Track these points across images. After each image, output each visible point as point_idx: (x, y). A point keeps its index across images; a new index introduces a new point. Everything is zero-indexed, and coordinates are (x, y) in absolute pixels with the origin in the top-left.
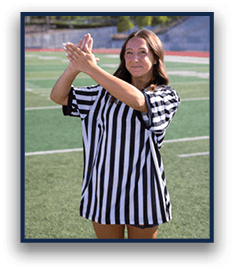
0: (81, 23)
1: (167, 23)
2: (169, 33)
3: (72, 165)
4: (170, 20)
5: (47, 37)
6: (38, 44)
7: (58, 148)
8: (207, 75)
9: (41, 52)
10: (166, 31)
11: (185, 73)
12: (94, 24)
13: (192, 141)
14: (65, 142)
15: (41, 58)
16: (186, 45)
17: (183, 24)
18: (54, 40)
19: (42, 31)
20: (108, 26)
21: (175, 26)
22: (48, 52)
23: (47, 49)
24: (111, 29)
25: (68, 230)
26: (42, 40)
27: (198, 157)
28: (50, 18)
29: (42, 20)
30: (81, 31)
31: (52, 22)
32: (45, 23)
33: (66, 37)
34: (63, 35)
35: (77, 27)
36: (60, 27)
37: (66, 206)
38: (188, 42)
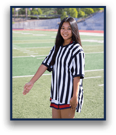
0: (43, 17)
1: (85, 16)
2: (86, 21)
4: (87, 15)
5: (26, 23)
6: (22, 27)
7: (26, 75)
8: (102, 42)
9: (23, 31)
10: (84, 21)
11: (92, 41)
12: (49, 17)
13: (89, 72)
14: (29, 72)
15: (22, 33)
16: (94, 27)
17: (93, 17)
19: (24, 21)
20: (56, 18)
21: (89, 18)
22: (27, 31)
24: (57, 19)
25: (26, 110)
26: (24, 25)
27: (91, 79)
28: (28, 14)
29: (24, 16)
30: (43, 20)
31: (29, 16)
32: (25, 17)
33: (36, 23)
34: (34, 22)
35: (41, 19)
36: (32, 18)
37: (26, 99)
38: (95, 26)
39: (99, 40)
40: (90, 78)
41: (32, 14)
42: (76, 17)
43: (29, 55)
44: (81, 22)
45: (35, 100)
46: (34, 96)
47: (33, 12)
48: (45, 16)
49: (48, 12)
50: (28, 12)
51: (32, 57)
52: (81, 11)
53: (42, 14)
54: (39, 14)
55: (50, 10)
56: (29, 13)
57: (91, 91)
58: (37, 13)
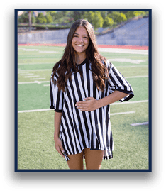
0: (53, 26)
1: (114, 25)
2: (115, 32)
3: (34, 120)
4: (116, 23)
5: (30, 35)
7: (26, 109)
9: (26, 46)
10: (113, 31)
12: (63, 26)
15: (25, 50)
16: (126, 41)
17: (125, 27)
18: (35, 37)
21: (119, 28)
22: (30, 46)
23: (30, 44)
25: (24, 161)
26: (26, 38)
28: (32, 23)
29: (26, 24)
30: (54, 31)
31: (33, 25)
32: (28, 26)
33: (43, 35)
34: (41, 34)
35: (51, 29)
36: (39, 28)
37: (25, 146)
38: (128, 39)
39: (132, 59)
40: (118, 114)
41: (38, 22)
42: (101, 26)
43: (33, 81)
44: (108, 33)
45: (39, 147)
46: (37, 141)
47: (39, 19)
48: (57, 26)
49: (62, 20)
50: (32, 19)
51: (37, 84)
52: (108, 18)
53: (52, 22)
54: (48, 22)
55: (64, 16)
56: (34, 21)
57: (120, 134)
58: (46, 21)
